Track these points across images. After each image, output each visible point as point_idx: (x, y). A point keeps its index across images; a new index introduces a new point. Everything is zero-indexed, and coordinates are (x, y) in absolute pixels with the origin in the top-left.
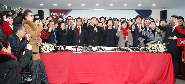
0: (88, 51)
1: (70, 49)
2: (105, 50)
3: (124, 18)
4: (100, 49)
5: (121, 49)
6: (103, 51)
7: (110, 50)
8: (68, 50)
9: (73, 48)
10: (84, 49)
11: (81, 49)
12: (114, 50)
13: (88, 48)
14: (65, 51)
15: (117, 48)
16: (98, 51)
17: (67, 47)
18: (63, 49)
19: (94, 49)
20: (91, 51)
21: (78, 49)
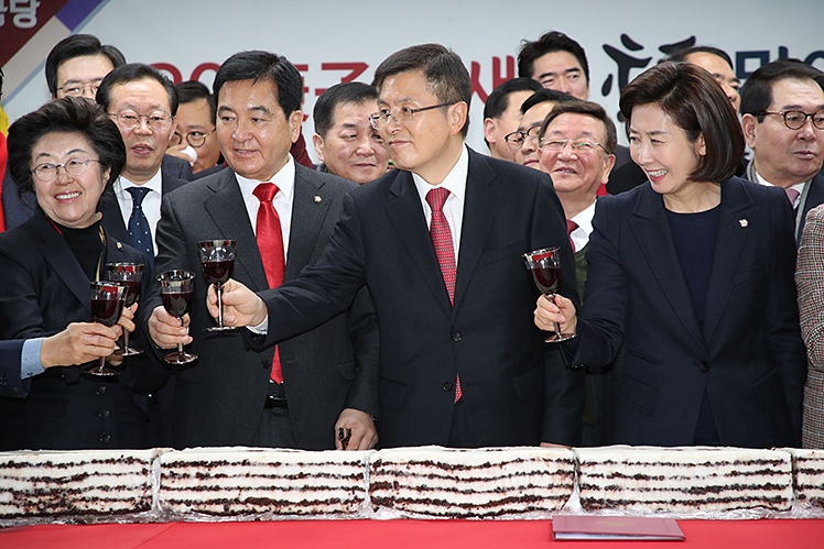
0: (385, 514)
1: (137, 495)
2: (627, 496)
4: (546, 480)
6: (588, 504)
7: (694, 490)
8: (106, 500)
9: (181, 471)
10: (322, 482)
11: (290, 489)
12: (744, 487)
13: (388, 463)
14: (56, 516)
15: (794, 460)
16: (521, 506)
17: (83, 463)
18: (31, 492)
19: (471, 480)
20: (432, 508)
21: (249, 489)
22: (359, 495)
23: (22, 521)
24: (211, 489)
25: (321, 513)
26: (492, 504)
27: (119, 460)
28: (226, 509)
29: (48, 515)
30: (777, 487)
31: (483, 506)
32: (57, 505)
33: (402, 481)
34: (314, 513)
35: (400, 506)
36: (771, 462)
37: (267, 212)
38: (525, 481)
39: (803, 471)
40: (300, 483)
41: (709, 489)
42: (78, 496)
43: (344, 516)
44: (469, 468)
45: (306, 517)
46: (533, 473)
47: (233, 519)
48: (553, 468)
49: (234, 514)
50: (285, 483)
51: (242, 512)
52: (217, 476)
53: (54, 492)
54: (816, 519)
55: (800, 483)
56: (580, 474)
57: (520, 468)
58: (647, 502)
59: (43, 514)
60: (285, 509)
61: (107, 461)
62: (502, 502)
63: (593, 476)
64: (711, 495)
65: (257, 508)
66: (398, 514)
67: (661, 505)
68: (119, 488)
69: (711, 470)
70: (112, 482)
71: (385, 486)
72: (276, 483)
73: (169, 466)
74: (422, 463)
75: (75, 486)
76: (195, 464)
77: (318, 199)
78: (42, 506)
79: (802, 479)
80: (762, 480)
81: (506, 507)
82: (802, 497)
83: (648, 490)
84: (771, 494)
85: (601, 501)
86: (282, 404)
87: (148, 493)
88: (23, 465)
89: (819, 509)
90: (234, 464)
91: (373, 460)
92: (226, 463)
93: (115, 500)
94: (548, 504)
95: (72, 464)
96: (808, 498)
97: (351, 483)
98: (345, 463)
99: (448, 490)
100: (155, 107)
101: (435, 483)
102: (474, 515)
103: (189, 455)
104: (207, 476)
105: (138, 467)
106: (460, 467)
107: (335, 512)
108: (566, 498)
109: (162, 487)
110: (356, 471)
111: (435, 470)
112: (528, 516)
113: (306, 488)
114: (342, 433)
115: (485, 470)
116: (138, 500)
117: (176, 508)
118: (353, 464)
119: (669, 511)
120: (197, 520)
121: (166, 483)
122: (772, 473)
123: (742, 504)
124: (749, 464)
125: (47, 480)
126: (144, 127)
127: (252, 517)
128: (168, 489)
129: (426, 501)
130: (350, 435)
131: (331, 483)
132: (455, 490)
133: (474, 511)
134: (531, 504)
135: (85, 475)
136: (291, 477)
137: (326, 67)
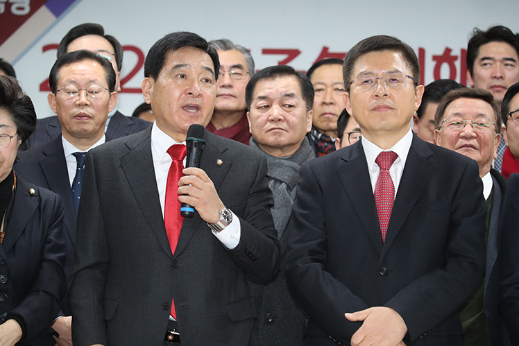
37: (177, 170)
77: (220, 162)
100: (92, 82)
126: (83, 99)
137: (266, 52)
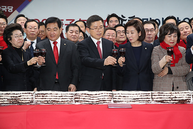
0: (77, 103)
1: (31, 100)
2: (122, 100)
3: (173, 18)
4: (107, 97)
5: (162, 97)
6: (115, 101)
7: (134, 99)
8: (25, 101)
9: (39, 95)
10: (65, 97)
11: (59, 99)
12: (143, 98)
13: (78, 94)
14: (15, 103)
15: (152, 93)
16: (102, 102)
17: (20, 94)
18: (11, 99)
19: (93, 97)
20: (86, 102)
21: (52, 99)
22: (72, 100)
23: (9, 104)
24: (45, 99)
25: (65, 103)
26: (97, 102)
27: (27, 93)
28: (47, 102)
29: (14, 103)
30: (149, 98)
31: (95, 102)
32: (16, 101)
33: (80, 97)
34: (64, 103)
35: (80, 102)
36: (148, 94)
37: (55, 47)
38: (103, 97)
39: (153, 95)
40: (61, 98)
41: (137, 99)
42: (20, 100)
43: (70, 104)
44: (93, 95)
45: (62, 104)
46: (105, 96)
47: (49, 104)
48: (108, 95)
49: (49, 103)
50: (59, 98)
51: (50, 103)
52: (46, 96)
53: (15, 99)
54: (155, 104)
55: (153, 98)
56: (113, 96)
57: (102, 95)
58: (125, 101)
59: (13, 103)
60: (58, 102)
61: (25, 93)
62: (99, 101)
63: (115, 96)
64: (137, 100)
65: (53, 102)
66: (80, 104)
67: (128, 102)
68: (27, 98)
69: (137, 95)
70: (26, 97)
71: (77, 98)
72: (57, 97)
73: (37, 94)
74: (84, 94)
75: (19, 98)
76: (42, 94)
77: (65, 44)
78: (13, 102)
79: (153, 97)
80: (146, 97)
81: (100, 102)
82: (153, 100)
83: (125, 99)
84: (148, 100)
85: (117, 101)
86: (58, 83)
87: (33, 99)
88: (9, 94)
89: (156, 102)
90: (49, 94)
91: (75, 93)
92: (47, 94)
93: (26, 101)
94: (107, 102)
95: (18, 94)
96: (154, 100)
97: (71, 98)
98: (70, 94)
99: (89, 99)
100: (35, 26)
101: (87, 98)
102: (94, 104)
103: (40, 92)
104: (44, 96)
105: (31, 94)
106: (91, 95)
107: (68, 103)
108: (111, 100)
109: (35, 98)
110: (72, 95)
111: (86, 95)
112: (104, 104)
113: (62, 99)
114: (69, 88)
115: (96, 95)
116: (31, 101)
117: (38, 102)
118: (71, 94)
119: (129, 103)
120: (42, 104)
121: (36, 97)
122: (148, 96)
123: (142, 101)
124: (144, 94)
125: (14, 97)
126: (33, 30)
127: (52, 104)
128: (36, 99)
129: (85, 101)
130: (71, 89)
131: (67, 98)
132: (90, 99)
133: (94, 103)
134: (104, 102)
135: (21, 96)
136: (60, 97)
137: (67, 20)
